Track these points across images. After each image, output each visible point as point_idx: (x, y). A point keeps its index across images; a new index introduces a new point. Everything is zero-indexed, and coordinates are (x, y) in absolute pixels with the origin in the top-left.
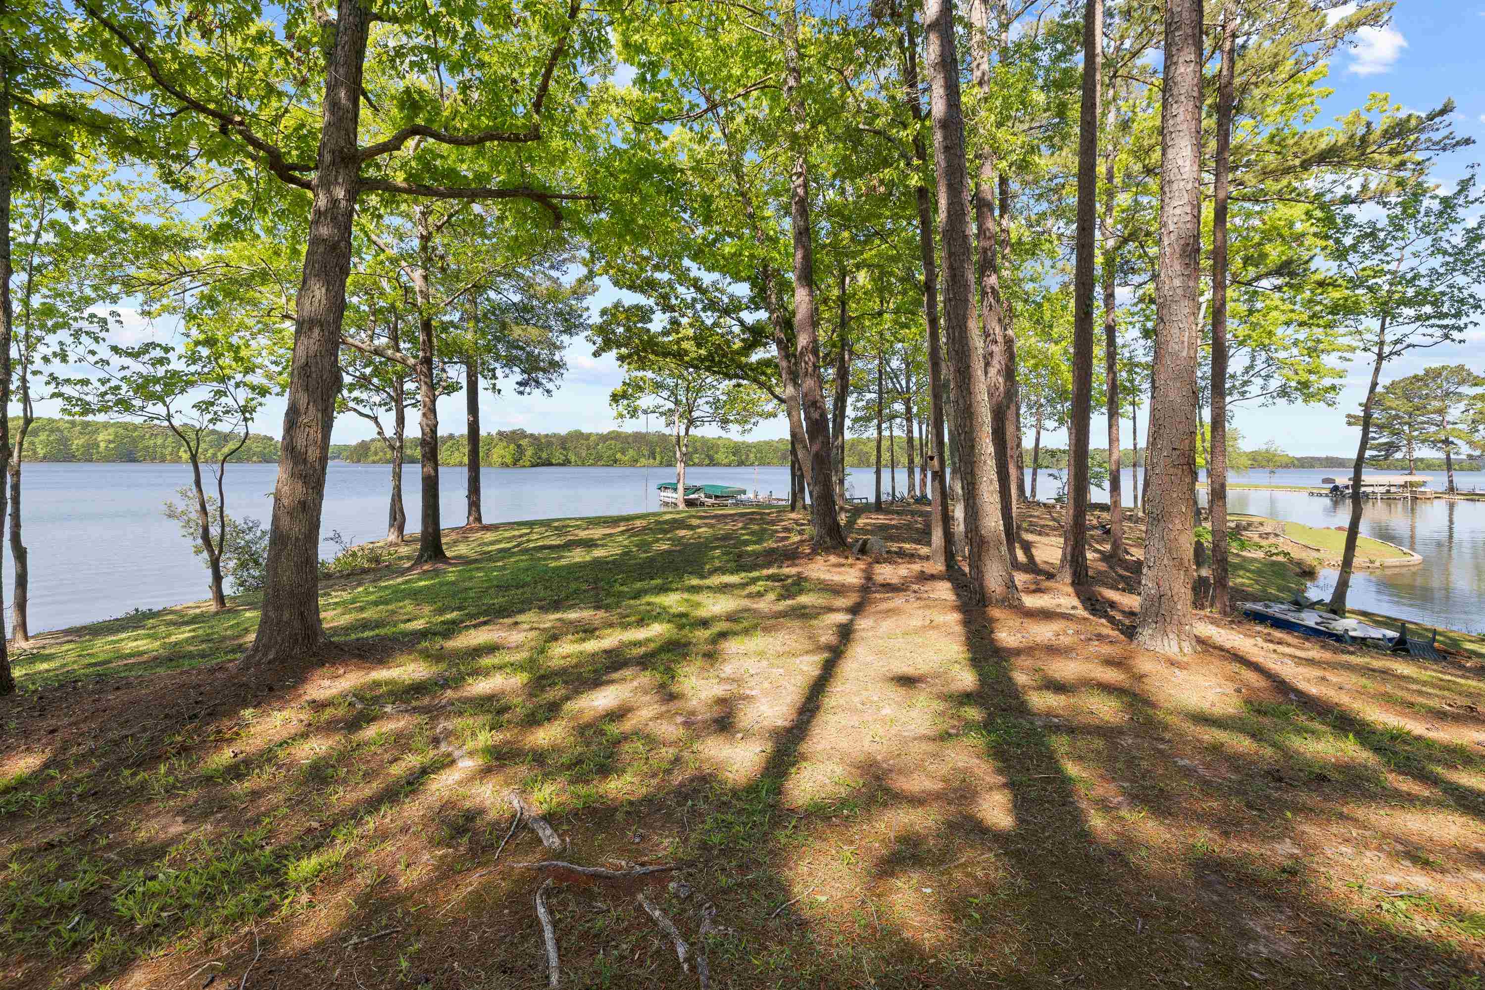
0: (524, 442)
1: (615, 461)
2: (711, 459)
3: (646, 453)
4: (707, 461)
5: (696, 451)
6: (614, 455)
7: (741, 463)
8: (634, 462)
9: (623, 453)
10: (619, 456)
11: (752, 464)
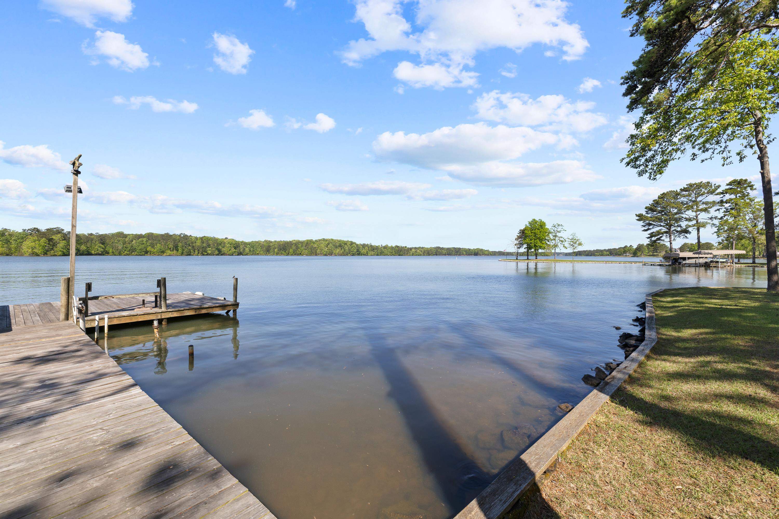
0: (56, 237)
1: (146, 252)
2: (219, 251)
3: (171, 246)
4: (217, 252)
5: (209, 246)
6: (146, 248)
7: (240, 254)
8: (162, 252)
9: (153, 247)
10: (149, 249)
11: (247, 254)
